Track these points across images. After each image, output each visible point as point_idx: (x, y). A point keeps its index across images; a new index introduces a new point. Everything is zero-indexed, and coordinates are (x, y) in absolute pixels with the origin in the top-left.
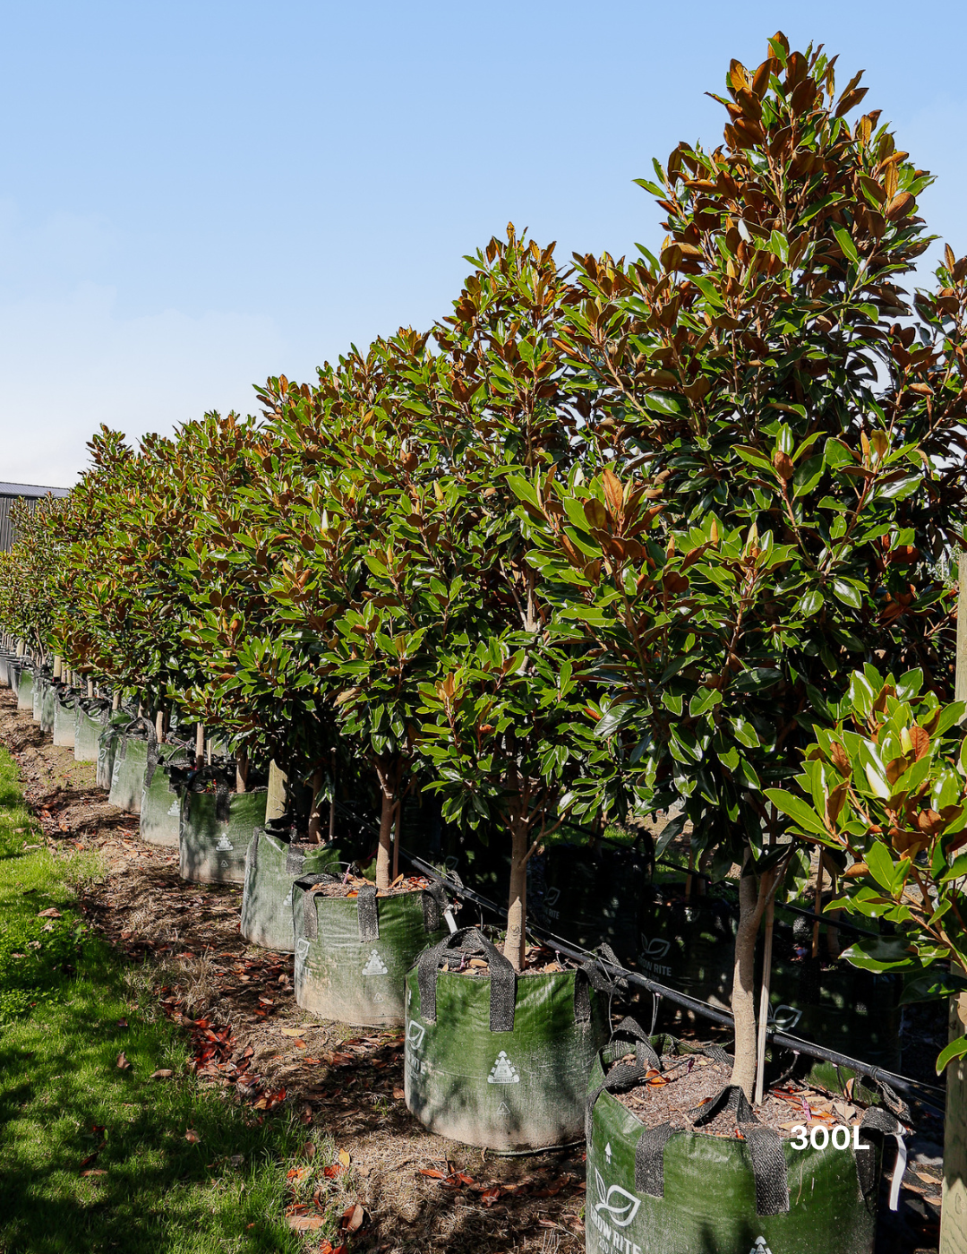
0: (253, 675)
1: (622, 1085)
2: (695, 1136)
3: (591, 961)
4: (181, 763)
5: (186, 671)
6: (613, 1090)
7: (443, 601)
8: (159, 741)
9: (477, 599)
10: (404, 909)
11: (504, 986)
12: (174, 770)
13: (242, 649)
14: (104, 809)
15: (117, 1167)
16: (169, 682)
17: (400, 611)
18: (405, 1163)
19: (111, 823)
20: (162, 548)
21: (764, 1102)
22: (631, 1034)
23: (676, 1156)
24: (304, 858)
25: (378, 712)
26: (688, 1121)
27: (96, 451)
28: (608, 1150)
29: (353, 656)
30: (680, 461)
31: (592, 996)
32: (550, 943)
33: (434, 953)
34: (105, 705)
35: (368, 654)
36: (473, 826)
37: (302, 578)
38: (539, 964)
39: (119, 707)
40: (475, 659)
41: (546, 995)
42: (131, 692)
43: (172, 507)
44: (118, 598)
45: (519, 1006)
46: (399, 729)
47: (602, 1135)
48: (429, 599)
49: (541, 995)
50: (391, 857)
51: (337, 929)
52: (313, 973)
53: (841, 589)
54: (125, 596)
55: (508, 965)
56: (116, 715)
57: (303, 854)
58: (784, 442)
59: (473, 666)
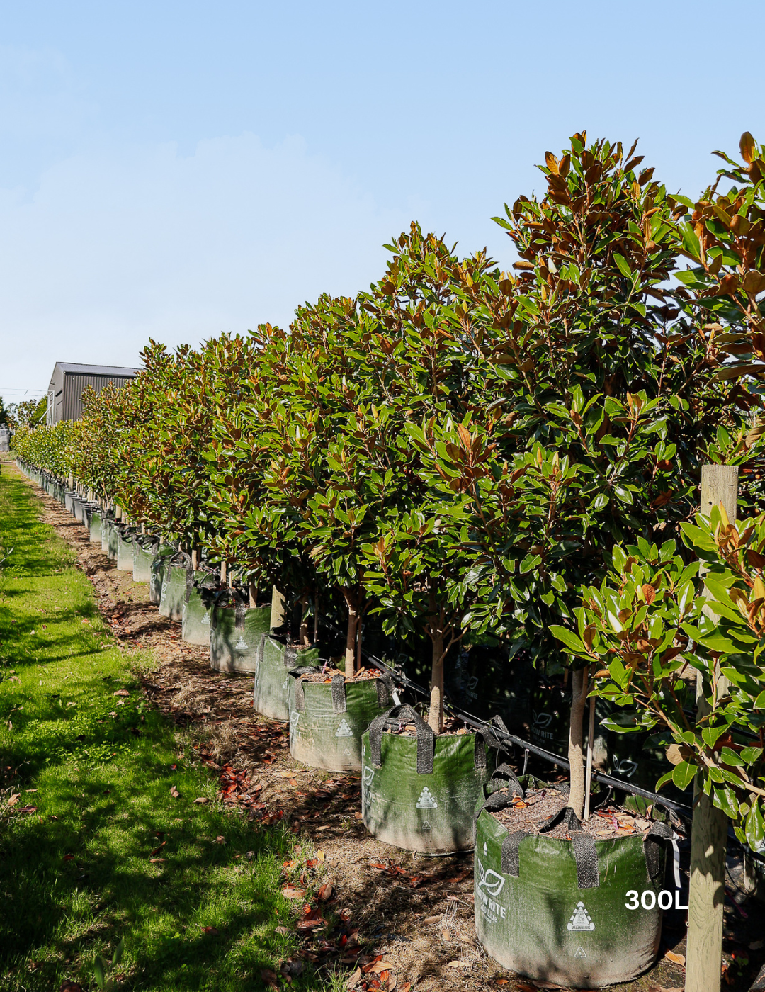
0: (254, 533)
1: (496, 806)
2: (539, 837)
3: (486, 727)
4: (209, 585)
5: (212, 522)
6: (490, 809)
7: (380, 487)
8: (194, 569)
9: (403, 484)
10: (364, 692)
11: (426, 743)
12: (205, 590)
13: (247, 516)
14: (155, 618)
15: (171, 856)
16: (201, 529)
17: (352, 493)
18: (361, 859)
19: (161, 627)
20: (192, 440)
21: (590, 819)
22: (505, 774)
23: (526, 850)
24: (296, 655)
25: (339, 561)
26: (536, 829)
27: (146, 358)
28: (485, 847)
29: (321, 524)
30: (521, 406)
31: (487, 751)
32: (460, 716)
33: (381, 720)
34: (155, 541)
35: (330, 522)
36: (404, 637)
37: (285, 473)
38: (453, 729)
39: (165, 542)
40: (402, 524)
41: (455, 750)
42: (174, 537)
43: (197, 412)
44: (163, 471)
45: (436, 756)
46: (353, 572)
47: (481, 838)
48: (371, 485)
49: (451, 749)
50: (355, 655)
51: (318, 705)
52: (302, 735)
53: (620, 491)
54: (167, 470)
55: (429, 729)
56: (162, 548)
57: (296, 652)
58: (578, 401)
59: (401, 530)
